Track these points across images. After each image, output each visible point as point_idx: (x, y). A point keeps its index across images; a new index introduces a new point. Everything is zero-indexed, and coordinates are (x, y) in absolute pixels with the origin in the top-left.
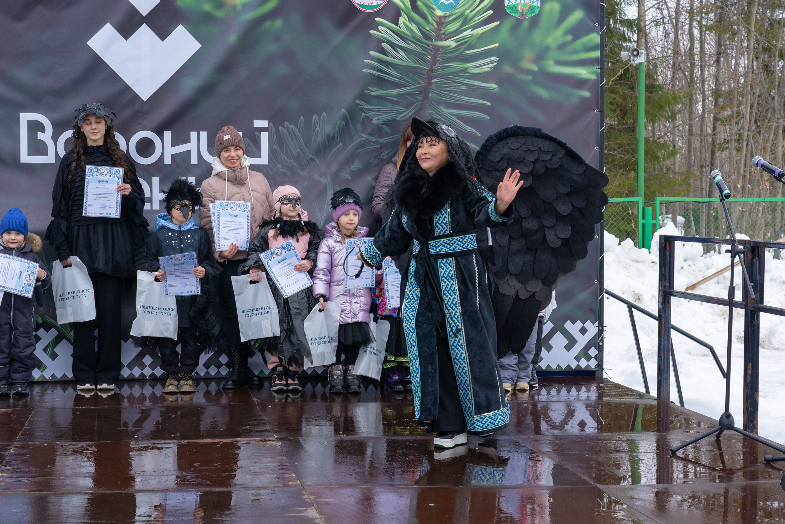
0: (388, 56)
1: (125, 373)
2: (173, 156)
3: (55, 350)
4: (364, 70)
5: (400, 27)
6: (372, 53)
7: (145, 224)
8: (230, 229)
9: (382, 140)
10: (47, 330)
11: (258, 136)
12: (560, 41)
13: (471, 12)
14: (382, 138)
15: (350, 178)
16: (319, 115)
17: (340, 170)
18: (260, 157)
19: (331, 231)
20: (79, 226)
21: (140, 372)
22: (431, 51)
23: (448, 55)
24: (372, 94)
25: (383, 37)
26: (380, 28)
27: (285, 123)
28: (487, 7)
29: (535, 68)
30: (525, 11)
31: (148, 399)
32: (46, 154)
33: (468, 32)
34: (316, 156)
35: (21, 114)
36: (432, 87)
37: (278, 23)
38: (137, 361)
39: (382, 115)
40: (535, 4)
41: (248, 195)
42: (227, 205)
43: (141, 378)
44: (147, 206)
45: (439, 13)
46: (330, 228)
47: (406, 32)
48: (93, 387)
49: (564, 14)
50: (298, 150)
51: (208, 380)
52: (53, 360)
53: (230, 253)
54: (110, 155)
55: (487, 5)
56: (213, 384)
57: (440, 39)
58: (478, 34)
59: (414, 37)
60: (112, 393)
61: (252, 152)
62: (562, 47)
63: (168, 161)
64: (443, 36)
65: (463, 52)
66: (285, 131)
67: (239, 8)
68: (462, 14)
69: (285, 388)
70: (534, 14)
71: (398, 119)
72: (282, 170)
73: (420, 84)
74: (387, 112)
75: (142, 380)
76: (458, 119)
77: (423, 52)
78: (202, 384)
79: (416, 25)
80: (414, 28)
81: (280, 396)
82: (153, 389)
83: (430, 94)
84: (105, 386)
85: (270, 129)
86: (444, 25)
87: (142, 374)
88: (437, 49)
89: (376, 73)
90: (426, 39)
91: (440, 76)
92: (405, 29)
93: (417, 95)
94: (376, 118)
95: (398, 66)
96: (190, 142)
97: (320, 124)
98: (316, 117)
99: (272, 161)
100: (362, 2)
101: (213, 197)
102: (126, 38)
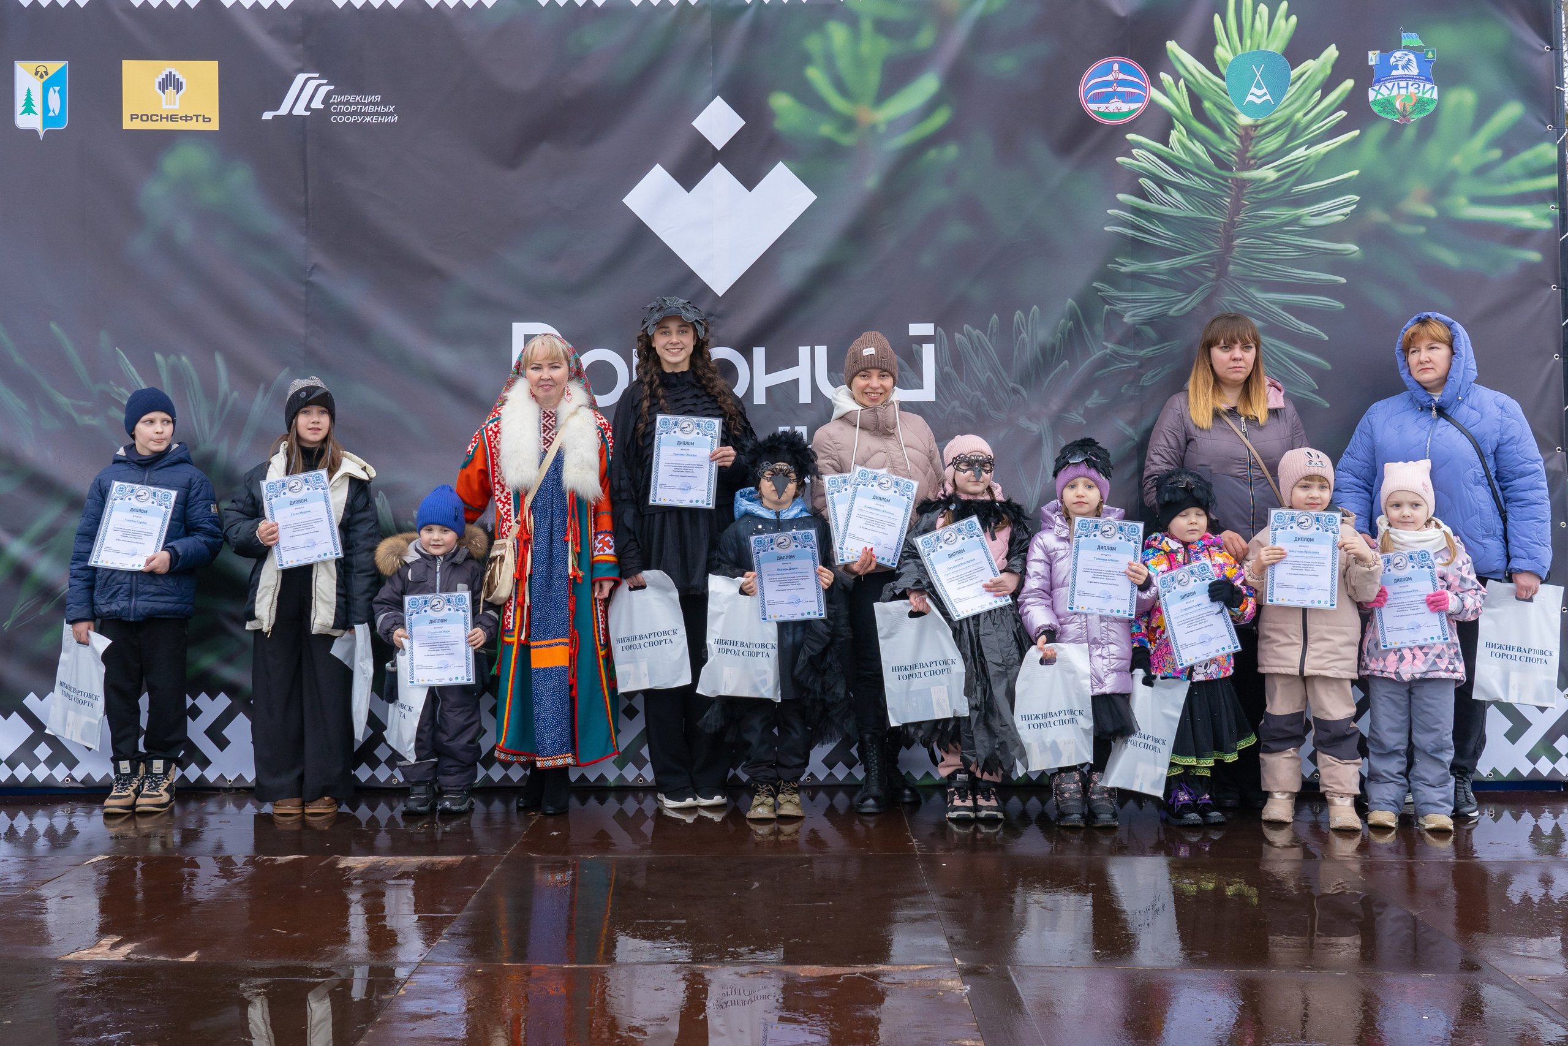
0: (1150, 201)
2: (769, 390)
4: (1107, 229)
5: (1171, 148)
6: (1121, 197)
9: (1142, 353)
11: (917, 351)
12: (1479, 160)
13: (1305, 115)
14: (1143, 349)
15: (1085, 422)
16: (1026, 312)
17: (1065, 408)
18: (920, 386)
19: (1050, 518)
22: (1230, 188)
23: (1263, 196)
24: (1123, 269)
25: (1140, 167)
26: (1134, 151)
27: (966, 326)
28: (1335, 106)
29: (1430, 212)
30: (1409, 108)
33: (1301, 152)
34: (1022, 384)
35: (514, 325)
36: (1234, 254)
37: (951, 151)
39: (1141, 307)
40: (1428, 95)
41: (900, 454)
45: (1244, 120)
46: (1048, 513)
47: (1184, 157)
49: (1485, 111)
50: (989, 373)
51: (831, 787)
53: (862, 567)
55: (1335, 101)
57: (1245, 166)
58: (1319, 154)
59: (1198, 166)
61: (907, 380)
62: (1482, 171)
63: (760, 398)
64: (1252, 162)
65: (1290, 188)
66: (965, 340)
67: (882, 129)
68: (1288, 120)
69: (972, 815)
70: (1426, 114)
71: (1171, 313)
72: (960, 410)
73: (1211, 248)
74: (1149, 302)
76: (1284, 310)
77: (1216, 192)
78: (822, 795)
79: (1202, 144)
80: (1198, 149)
83: (1231, 267)
85: (938, 338)
86: (1254, 142)
88: (1242, 184)
89: (1129, 232)
90: (1221, 168)
91: (1249, 234)
92: (1181, 151)
93: (1204, 268)
94: (1130, 313)
95: (1169, 219)
96: (797, 365)
97: (1027, 327)
98: (1021, 314)
99: (943, 394)
100: (1102, 107)
101: (835, 458)
102: (688, 189)
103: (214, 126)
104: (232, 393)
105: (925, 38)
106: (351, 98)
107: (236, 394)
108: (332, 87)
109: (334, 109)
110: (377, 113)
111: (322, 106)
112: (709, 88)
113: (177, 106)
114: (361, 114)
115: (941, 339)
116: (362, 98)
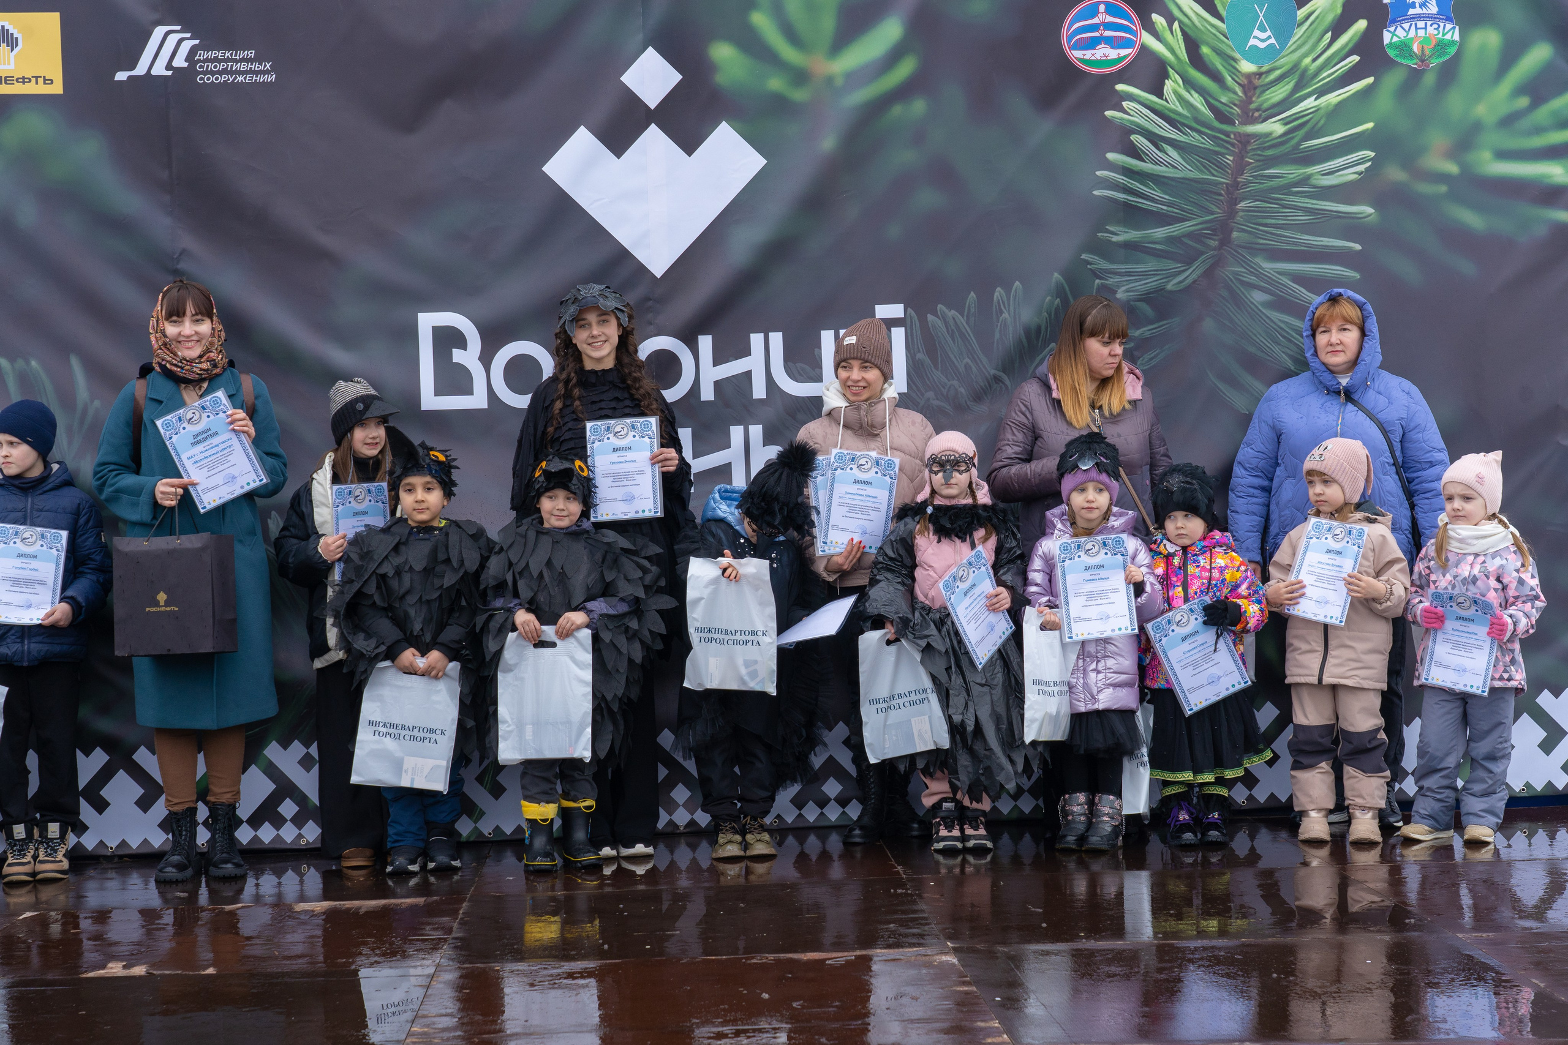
0: (1143, 161)
2: (717, 384)
3: (501, 779)
4: (1096, 193)
5: (1166, 100)
6: (1111, 156)
8: (852, 509)
9: (1138, 333)
12: (1504, 110)
13: (1314, 60)
16: (1008, 288)
19: (1053, 523)
22: (1233, 145)
23: (1269, 153)
24: (1115, 239)
25: (1132, 122)
26: (1125, 104)
27: (940, 306)
28: (1347, 49)
29: (1452, 168)
30: (1428, 52)
31: (683, 873)
32: (469, 392)
33: (1310, 103)
34: (1005, 371)
35: (419, 314)
36: (1238, 219)
37: (919, 107)
39: (1136, 281)
40: (1448, 37)
43: (670, 829)
45: (1247, 67)
46: (1052, 518)
47: (1180, 109)
50: (967, 360)
51: (801, 831)
52: (496, 797)
53: (847, 557)
55: (1347, 44)
56: (812, 840)
57: (1250, 119)
58: (1329, 104)
59: (1196, 120)
62: (1508, 121)
63: (707, 394)
64: (1256, 114)
65: (1299, 144)
66: (939, 323)
67: (839, 82)
68: (1296, 66)
69: (959, 845)
70: (1447, 57)
71: (1169, 287)
72: (936, 403)
73: (1212, 213)
74: (1145, 275)
75: (671, 835)
76: (1294, 281)
77: (1217, 149)
78: (791, 840)
79: (1201, 94)
80: (1196, 100)
81: (951, 862)
82: (694, 852)
83: (1235, 234)
85: (908, 321)
86: (1258, 91)
87: (671, 824)
88: (1245, 140)
89: (1120, 196)
90: (1222, 122)
91: (1254, 196)
92: (1178, 103)
93: (1206, 236)
94: (1124, 288)
95: (1166, 180)
96: (749, 354)
97: (1009, 305)
98: (1002, 291)
99: (915, 385)
100: (1088, 54)
102: (619, 157)
103: (57, 88)
104: (92, 401)
106: (220, 54)
107: (97, 403)
108: (197, 42)
109: (201, 67)
110: (252, 71)
111: (186, 65)
112: (640, 37)
113: (12, 66)
114: (231, 73)
115: (912, 322)
116: (231, 55)
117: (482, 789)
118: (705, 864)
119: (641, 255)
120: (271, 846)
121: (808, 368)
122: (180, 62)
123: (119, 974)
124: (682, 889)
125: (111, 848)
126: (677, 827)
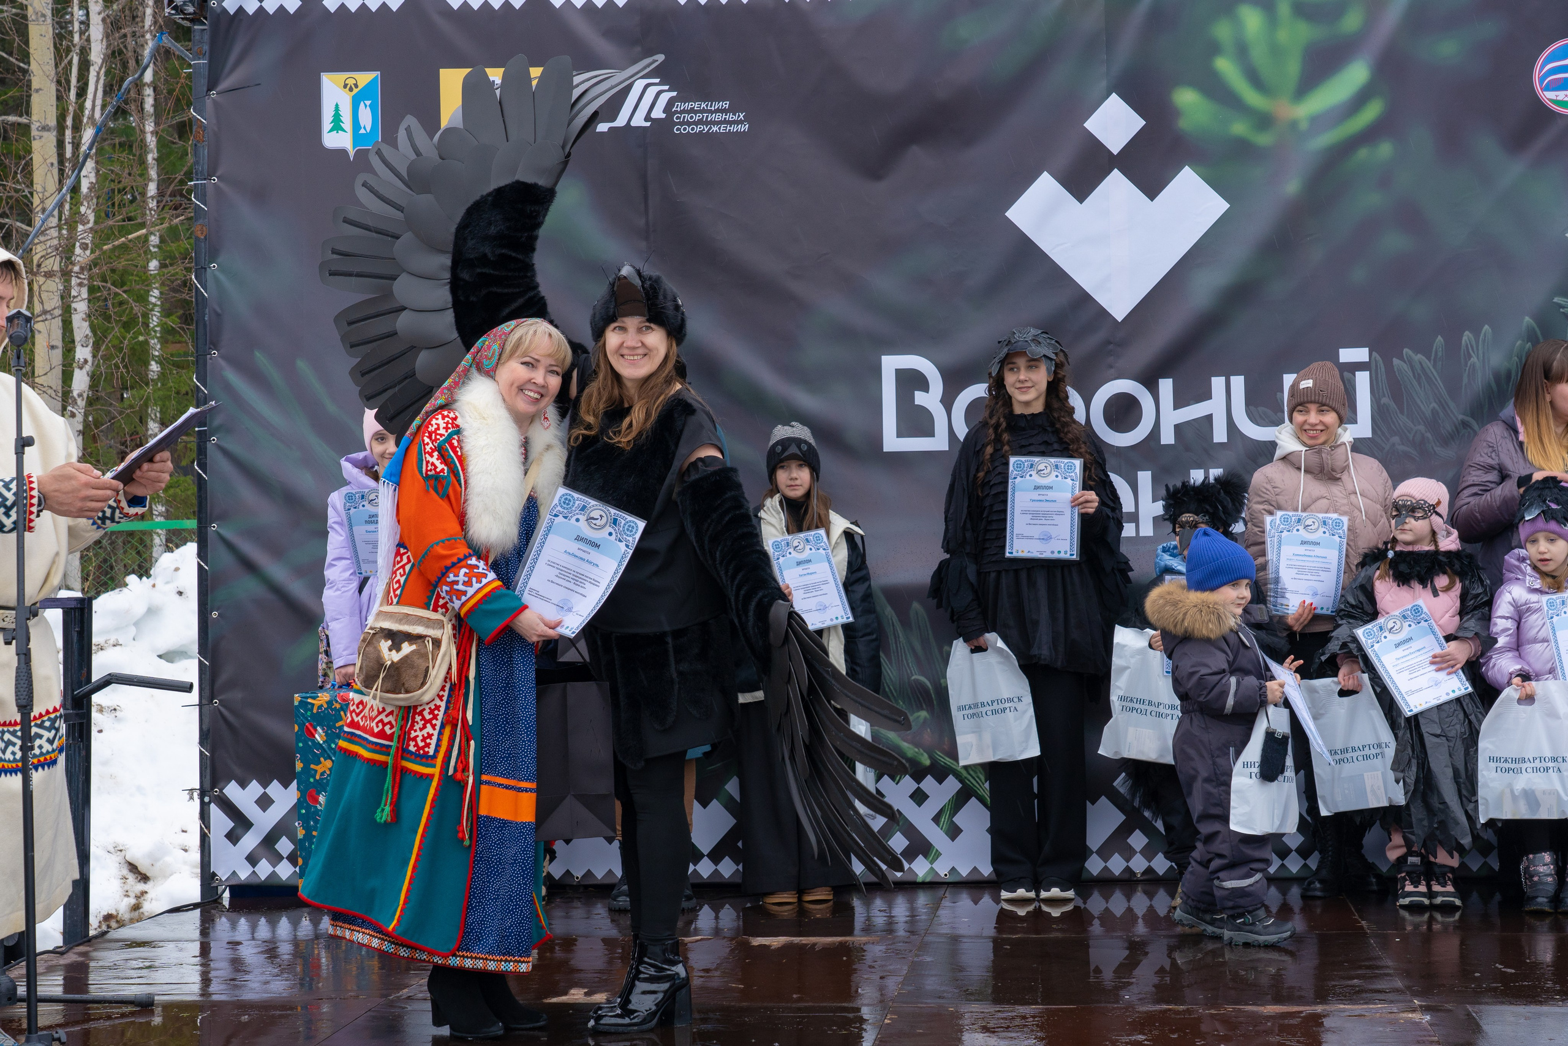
1: (1094, 866)
2: (1178, 428)
3: (958, 819)
4: (1567, 235)
7: (1124, 567)
8: (1301, 570)
10: (940, 781)
16: (1477, 332)
18: (1355, 422)
19: (1515, 570)
20: (999, 573)
21: (1124, 864)
27: (1406, 350)
31: (1140, 921)
32: (930, 433)
34: (1473, 416)
35: (884, 358)
37: (1385, 150)
38: (1117, 842)
41: (1345, 502)
42: (1299, 521)
43: (1126, 876)
44: (1128, 530)
46: (1514, 562)
48: (1032, 894)
50: (1434, 405)
52: (953, 838)
53: (1297, 620)
54: (1056, 432)
60: (1069, 907)
63: (1167, 437)
66: (1406, 367)
67: (1304, 126)
69: (1426, 901)
72: (1401, 448)
75: (1128, 882)
81: (1416, 918)
82: (1151, 899)
84: (1055, 892)
85: (1373, 366)
87: (1128, 869)
96: (1210, 398)
97: (1478, 349)
98: (1471, 335)
99: (1380, 430)
100: (1561, 95)
101: (1273, 503)
102: (1081, 200)
105: (1352, 21)
106: (696, 106)
108: (674, 94)
109: (678, 118)
110: (725, 122)
111: (663, 116)
112: (1104, 84)
114: (707, 123)
115: (1376, 366)
116: (707, 106)
117: (939, 829)
118: (1162, 912)
119: (1103, 299)
120: (731, 880)
121: (1269, 412)
122: (658, 113)
123: (581, 1001)
124: (1138, 936)
125: (577, 878)
126: (1133, 873)
